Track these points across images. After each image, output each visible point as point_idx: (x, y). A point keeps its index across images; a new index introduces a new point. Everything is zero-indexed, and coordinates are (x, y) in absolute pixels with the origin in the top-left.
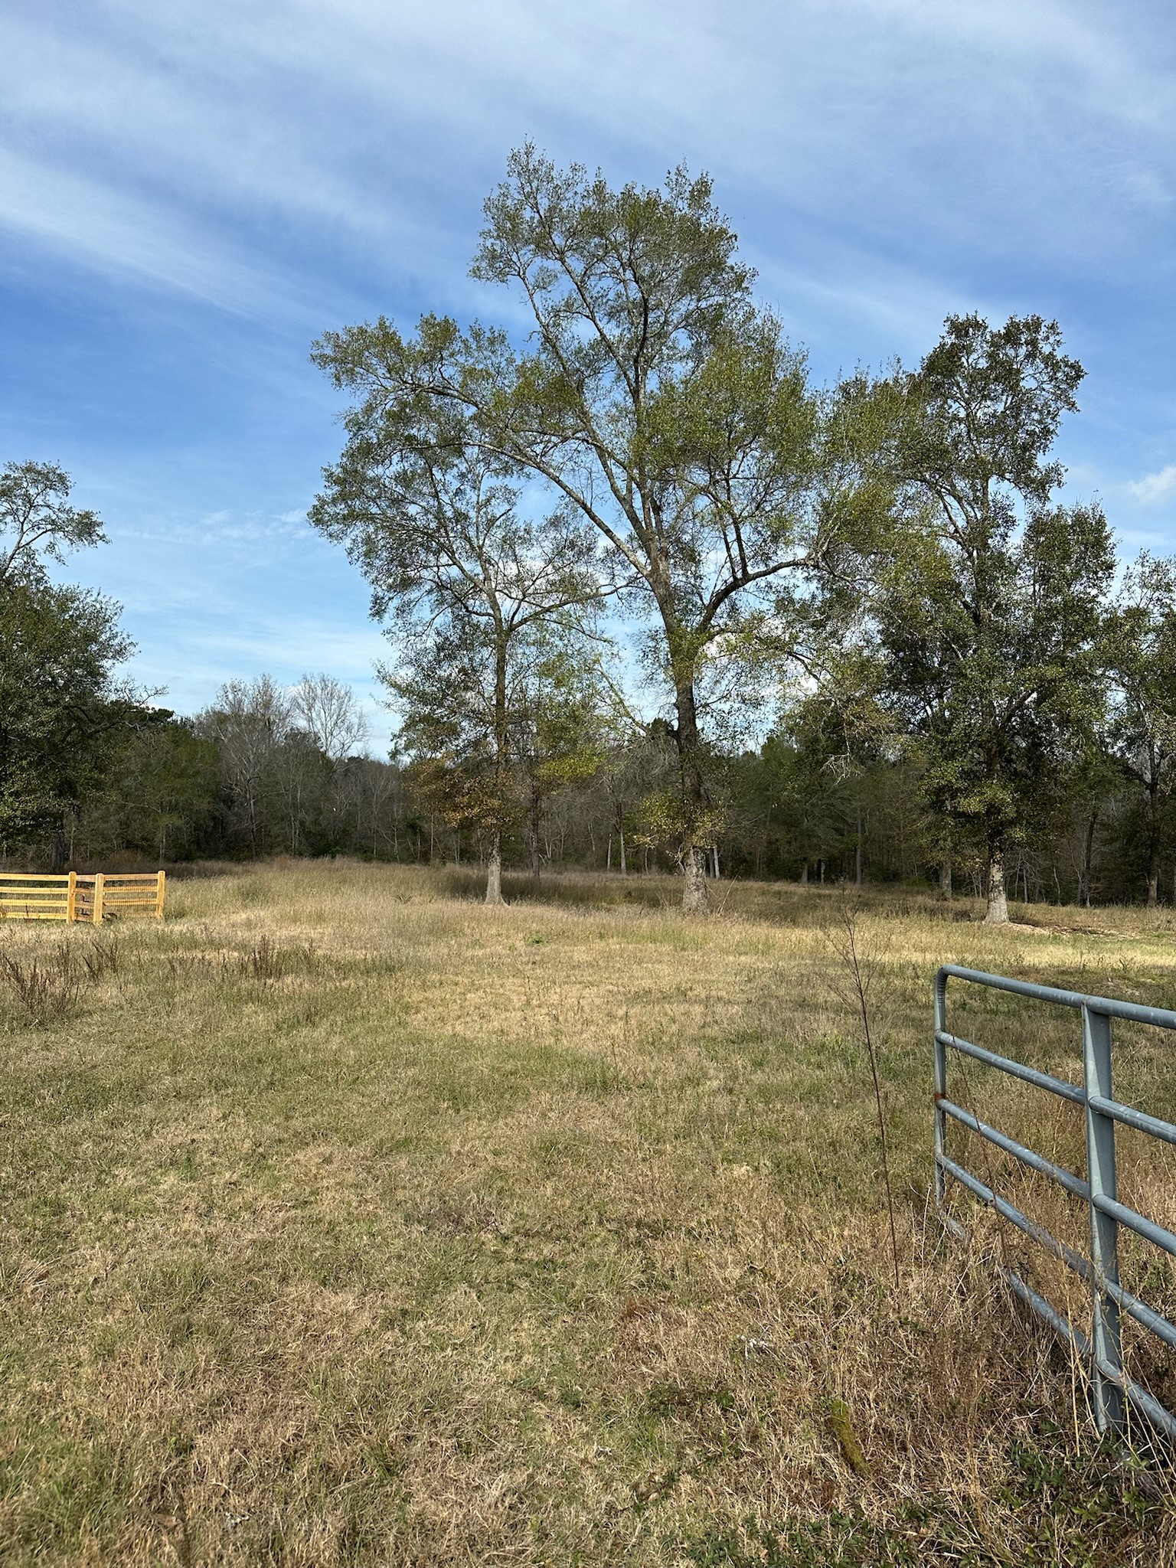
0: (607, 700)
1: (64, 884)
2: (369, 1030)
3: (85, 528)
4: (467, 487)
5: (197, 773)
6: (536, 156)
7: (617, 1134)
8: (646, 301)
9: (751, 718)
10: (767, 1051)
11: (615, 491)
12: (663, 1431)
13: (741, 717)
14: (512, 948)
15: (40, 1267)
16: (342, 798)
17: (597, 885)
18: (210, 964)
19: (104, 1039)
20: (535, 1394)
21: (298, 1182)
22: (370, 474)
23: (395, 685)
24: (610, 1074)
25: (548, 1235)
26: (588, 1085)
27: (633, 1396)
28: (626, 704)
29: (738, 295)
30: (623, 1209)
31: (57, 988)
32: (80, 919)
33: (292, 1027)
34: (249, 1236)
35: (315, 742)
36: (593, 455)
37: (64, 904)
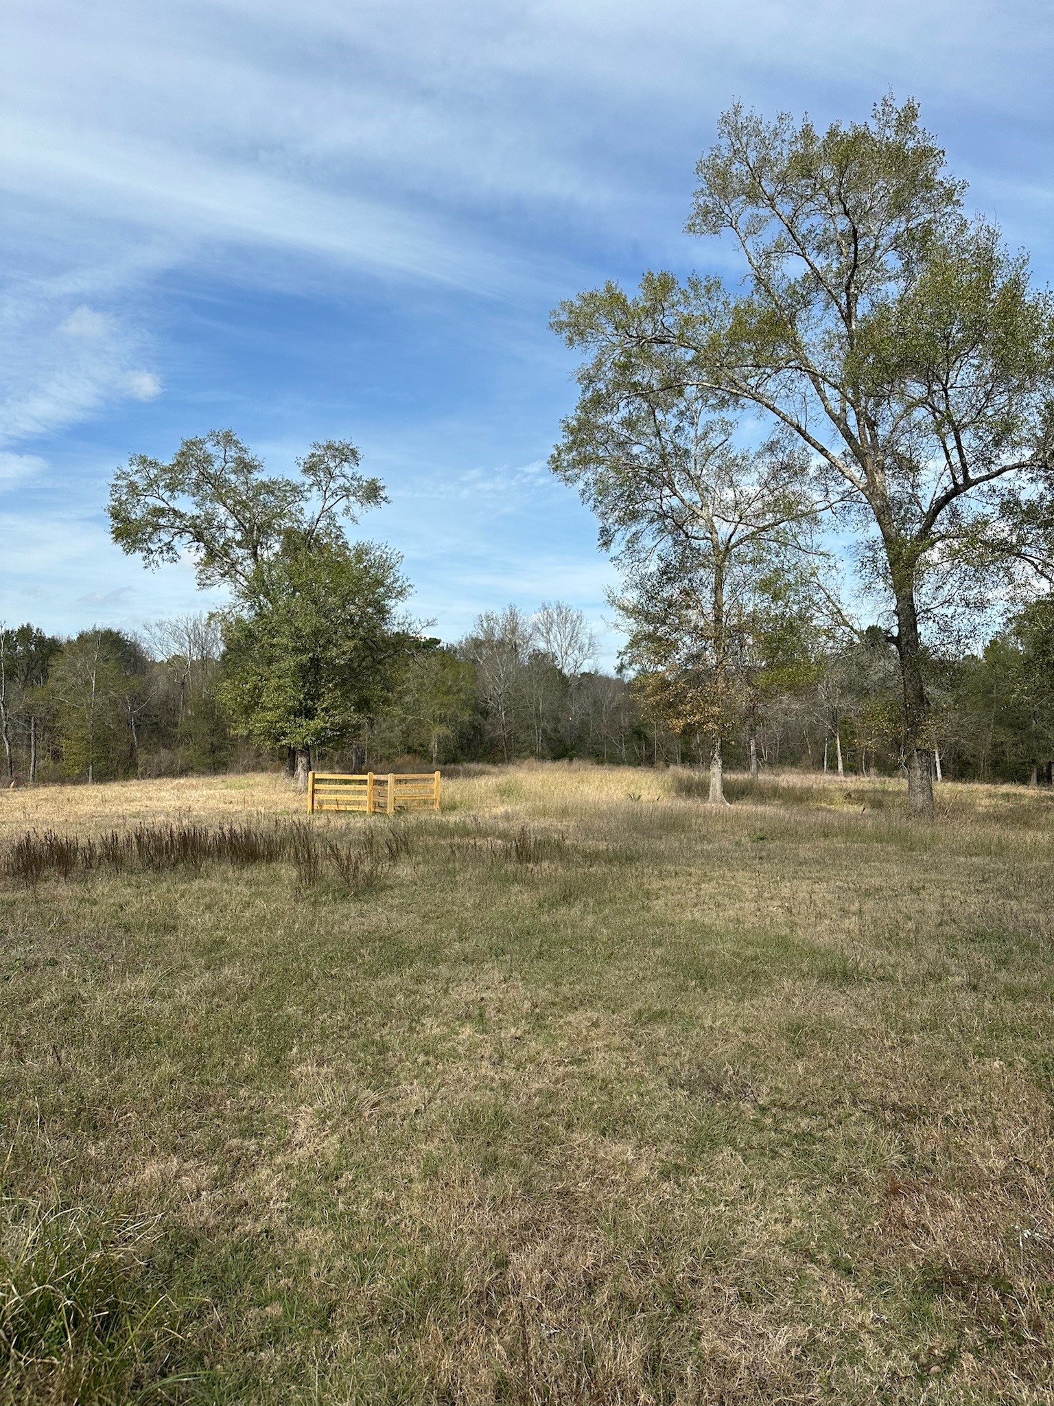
0: (824, 610)
1: (364, 782)
2: (618, 912)
3: (372, 492)
4: (685, 424)
5: (460, 690)
6: (745, 113)
7: (862, 1021)
8: (855, 231)
9: (977, 621)
10: (1011, 951)
11: (829, 412)
12: (937, 1307)
13: (965, 621)
14: (738, 844)
15: (374, 1096)
16: (576, 710)
17: (815, 786)
18: (481, 849)
19: (404, 909)
20: (806, 1256)
21: (572, 1041)
22: (600, 421)
23: (624, 608)
24: (850, 965)
25: (805, 1112)
26: (827, 976)
27: (905, 1271)
28: (844, 613)
29: (948, 209)
30: (875, 1092)
31: (367, 868)
32: (377, 810)
33: (552, 905)
34: (537, 1086)
35: (553, 661)
36: (807, 381)
37: (365, 798)
